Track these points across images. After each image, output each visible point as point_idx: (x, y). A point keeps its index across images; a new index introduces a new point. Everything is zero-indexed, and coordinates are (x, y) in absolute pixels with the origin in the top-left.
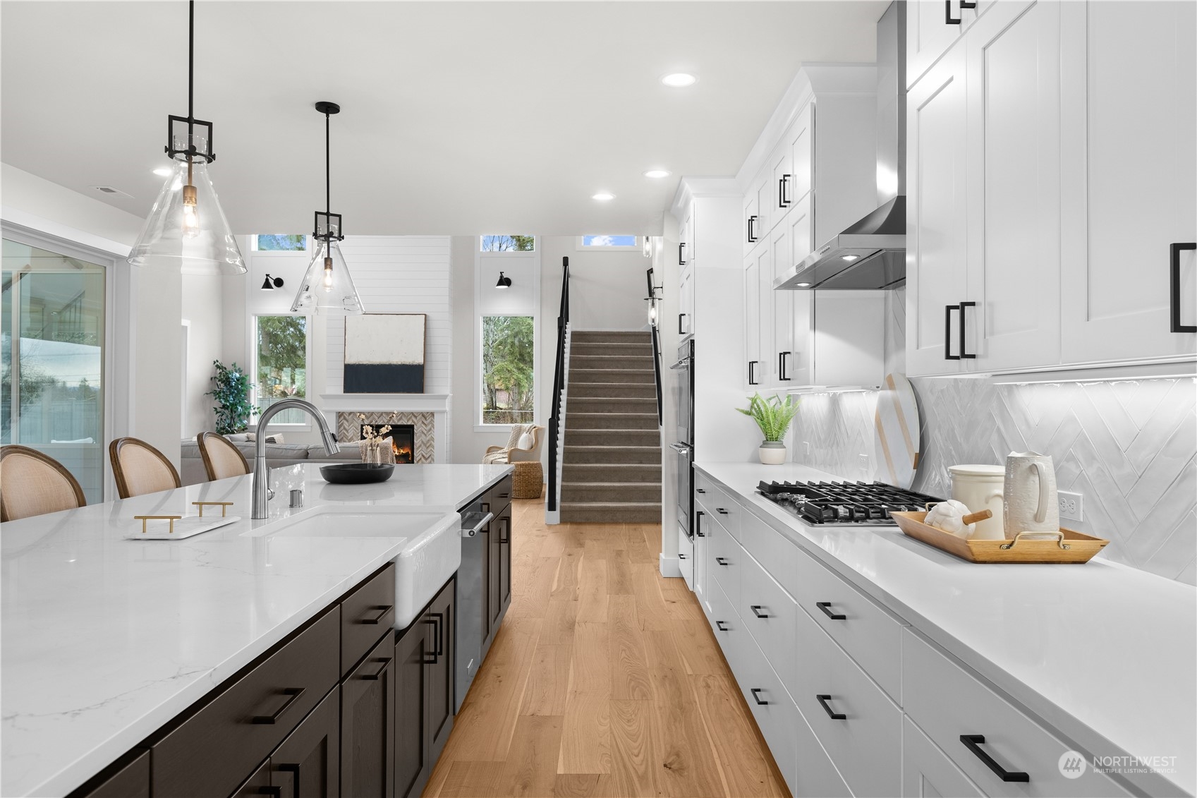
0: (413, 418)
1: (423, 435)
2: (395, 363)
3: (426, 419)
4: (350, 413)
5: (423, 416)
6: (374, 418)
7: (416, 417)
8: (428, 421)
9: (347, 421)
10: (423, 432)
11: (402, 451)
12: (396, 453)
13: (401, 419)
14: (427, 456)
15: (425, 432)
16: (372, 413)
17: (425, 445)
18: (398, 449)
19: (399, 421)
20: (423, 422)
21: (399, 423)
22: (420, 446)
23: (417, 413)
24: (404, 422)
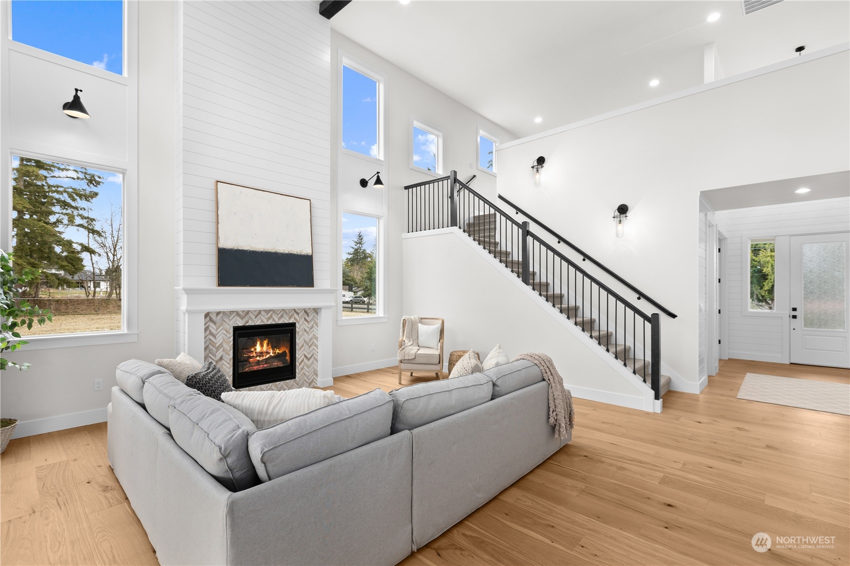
0: (295, 315)
1: (305, 333)
3: (308, 315)
4: (218, 313)
5: (306, 312)
6: (250, 318)
7: (298, 314)
8: (311, 318)
9: (215, 323)
10: (305, 330)
11: (278, 351)
12: (271, 354)
13: (282, 316)
14: (309, 356)
15: (307, 330)
16: (248, 312)
17: (307, 344)
18: (273, 350)
20: (305, 319)
21: (280, 322)
22: (302, 346)
23: (299, 309)
24: (285, 320)
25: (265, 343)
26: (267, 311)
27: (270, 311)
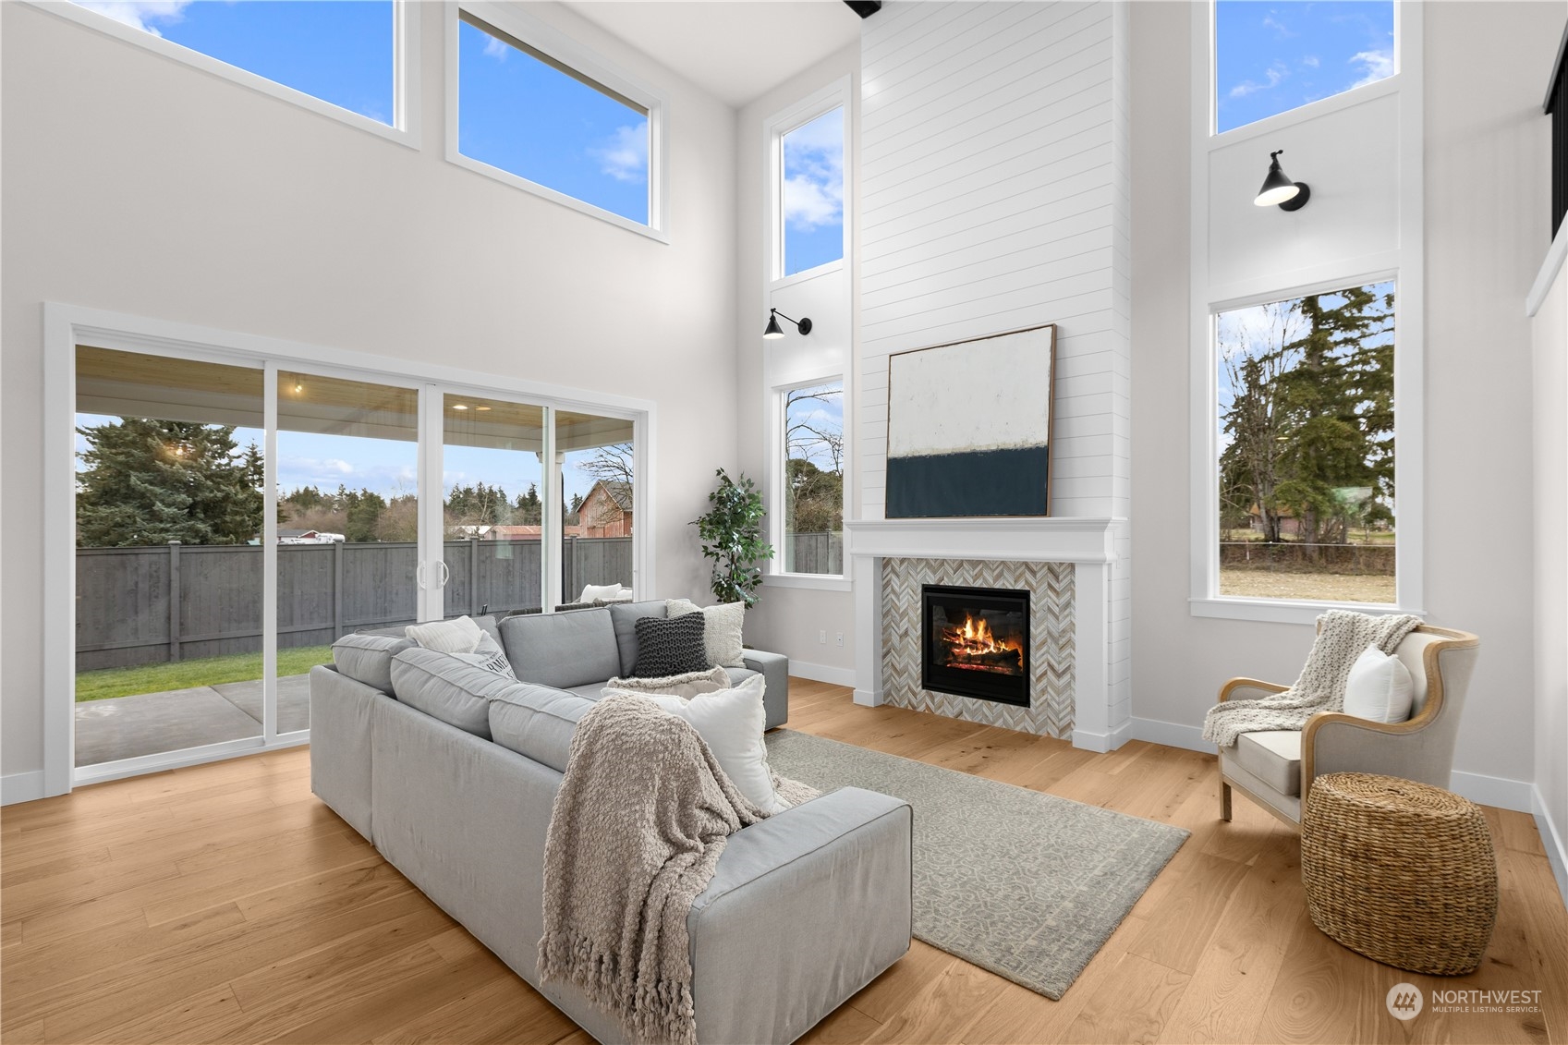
0: (1028, 575)
1: (1050, 617)
2: (984, 448)
3: (1057, 577)
4: (903, 561)
5: (1051, 570)
6: (946, 573)
7: (1034, 573)
8: (1063, 584)
9: (898, 576)
10: (1050, 610)
11: (1003, 646)
12: (992, 649)
13: (1000, 575)
14: (1060, 668)
15: (1056, 610)
16: (943, 562)
17: (1056, 641)
18: (995, 642)
19: (996, 580)
20: (1050, 586)
21: (998, 586)
22: (1044, 643)
23: (1037, 564)
24: (1007, 583)
25: (982, 625)
26: (975, 563)
27: (978, 562)
